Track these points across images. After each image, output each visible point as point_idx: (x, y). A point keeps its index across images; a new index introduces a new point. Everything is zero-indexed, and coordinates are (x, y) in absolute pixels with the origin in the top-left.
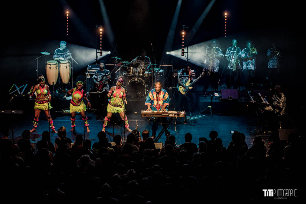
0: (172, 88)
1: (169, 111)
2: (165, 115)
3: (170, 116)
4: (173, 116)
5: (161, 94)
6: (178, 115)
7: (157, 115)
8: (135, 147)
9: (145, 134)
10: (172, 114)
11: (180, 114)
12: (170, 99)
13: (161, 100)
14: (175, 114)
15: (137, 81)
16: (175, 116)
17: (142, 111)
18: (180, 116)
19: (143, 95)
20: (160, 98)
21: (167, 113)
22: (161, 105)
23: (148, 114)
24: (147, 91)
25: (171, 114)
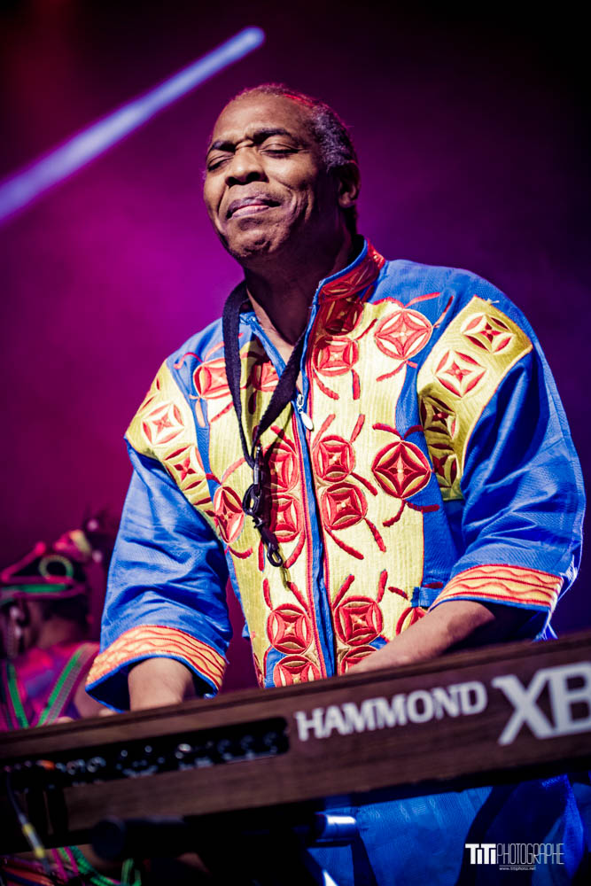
22: (391, 605)
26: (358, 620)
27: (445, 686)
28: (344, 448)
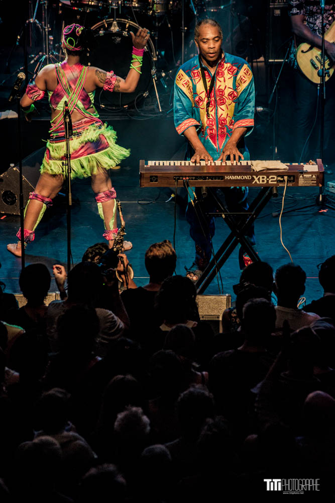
0: (266, 62)
1: (254, 162)
2: (239, 178)
3: (260, 181)
4: (272, 180)
5: (226, 72)
6: (293, 176)
7: (205, 178)
8: (106, 318)
9: (155, 257)
10: (267, 172)
11: (302, 173)
12: (260, 109)
13: (228, 101)
14: (279, 175)
15: (118, 34)
16: (278, 181)
17: (141, 162)
18: (301, 182)
19: (146, 94)
20: (219, 90)
21: (248, 170)
22: (228, 119)
23: (166, 177)
24: (159, 77)
25: (261, 173)
26: (223, 122)
27: (246, 176)
28: (223, 91)
